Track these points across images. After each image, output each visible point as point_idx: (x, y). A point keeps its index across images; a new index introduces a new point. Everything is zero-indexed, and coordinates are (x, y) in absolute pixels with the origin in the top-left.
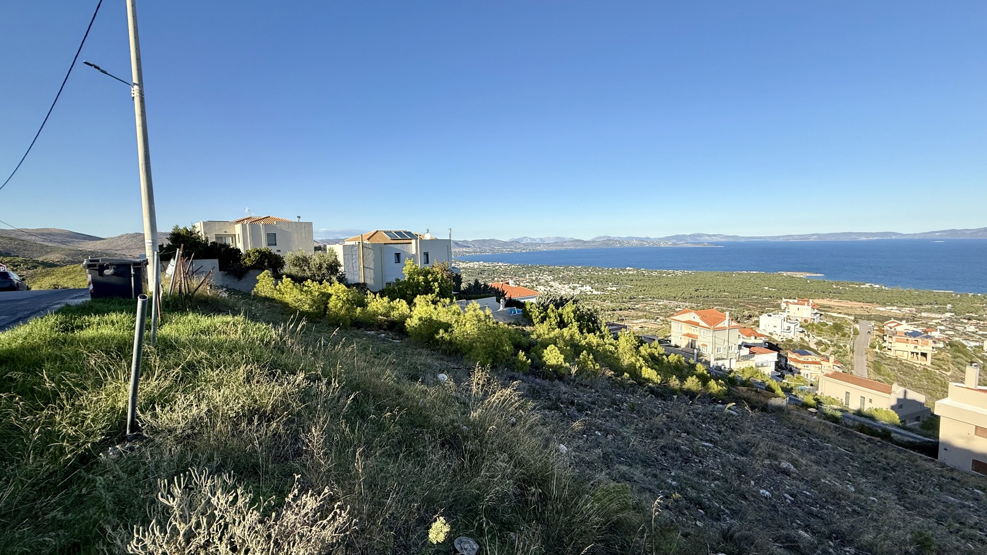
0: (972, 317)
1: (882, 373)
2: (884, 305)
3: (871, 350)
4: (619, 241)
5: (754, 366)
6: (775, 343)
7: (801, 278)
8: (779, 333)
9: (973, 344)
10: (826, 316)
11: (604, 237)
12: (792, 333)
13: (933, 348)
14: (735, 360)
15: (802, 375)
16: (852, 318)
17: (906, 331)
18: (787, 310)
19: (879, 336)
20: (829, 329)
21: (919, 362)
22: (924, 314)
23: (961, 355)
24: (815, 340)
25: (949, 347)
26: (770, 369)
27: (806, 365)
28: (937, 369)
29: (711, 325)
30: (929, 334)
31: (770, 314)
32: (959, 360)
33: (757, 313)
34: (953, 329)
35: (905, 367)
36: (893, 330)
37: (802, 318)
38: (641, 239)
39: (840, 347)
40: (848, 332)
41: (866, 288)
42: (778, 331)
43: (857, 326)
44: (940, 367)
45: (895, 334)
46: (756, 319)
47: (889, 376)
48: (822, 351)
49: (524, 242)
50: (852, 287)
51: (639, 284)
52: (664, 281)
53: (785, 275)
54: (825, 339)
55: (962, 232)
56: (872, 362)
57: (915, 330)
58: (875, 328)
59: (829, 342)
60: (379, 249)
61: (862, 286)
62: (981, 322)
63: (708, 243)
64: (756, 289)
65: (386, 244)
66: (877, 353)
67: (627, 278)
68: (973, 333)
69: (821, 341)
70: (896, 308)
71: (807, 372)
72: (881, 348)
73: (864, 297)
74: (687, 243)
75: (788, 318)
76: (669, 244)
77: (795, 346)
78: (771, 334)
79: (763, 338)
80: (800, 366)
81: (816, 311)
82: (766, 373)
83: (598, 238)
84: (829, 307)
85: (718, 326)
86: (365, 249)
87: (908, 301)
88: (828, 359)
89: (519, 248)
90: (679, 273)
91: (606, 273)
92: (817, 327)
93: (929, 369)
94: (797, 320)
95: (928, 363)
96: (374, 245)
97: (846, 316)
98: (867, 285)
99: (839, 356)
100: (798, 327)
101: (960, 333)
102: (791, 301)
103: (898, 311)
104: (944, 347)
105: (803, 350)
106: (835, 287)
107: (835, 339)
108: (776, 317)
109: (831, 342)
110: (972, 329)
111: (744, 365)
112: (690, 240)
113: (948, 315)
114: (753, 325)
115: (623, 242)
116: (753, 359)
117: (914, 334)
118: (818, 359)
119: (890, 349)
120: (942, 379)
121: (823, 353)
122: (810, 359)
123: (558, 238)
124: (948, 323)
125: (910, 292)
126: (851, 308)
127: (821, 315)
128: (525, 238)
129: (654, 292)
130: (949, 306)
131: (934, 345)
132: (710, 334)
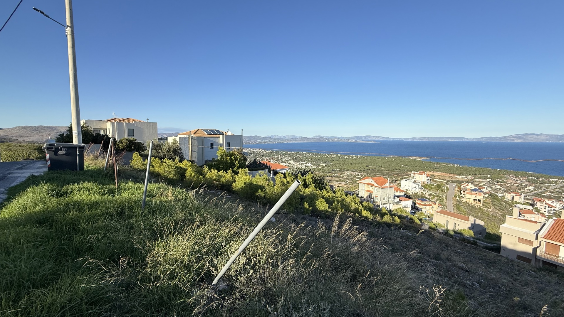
0: (499, 181)
1: (460, 210)
2: (459, 175)
3: (455, 198)
4: (326, 139)
5: (402, 208)
6: (409, 195)
7: (419, 160)
8: (411, 190)
9: (500, 195)
10: (433, 181)
11: (318, 136)
12: (417, 189)
13: (483, 197)
14: (392, 204)
15: (423, 212)
16: (446, 182)
17: (471, 188)
18: (414, 177)
19: (458, 191)
20: (435, 187)
21: (477, 204)
22: (477, 180)
23: (496, 200)
24: (428, 193)
25: (490, 197)
26: (409, 209)
27: (425, 206)
28: (485, 208)
29: (380, 185)
30: (481, 190)
31: (406, 179)
32: (495, 203)
33: (399, 179)
34: (491, 187)
35: (471, 207)
36: (465, 188)
37: (422, 181)
38: (338, 138)
39: (440, 197)
40: (444, 189)
41: (451, 166)
42: (410, 188)
43: (448, 186)
44: (487, 206)
45: (466, 190)
46: (399, 182)
47: (463, 211)
48: (432, 199)
49: (274, 137)
50: (444, 166)
51: (337, 162)
52: (351, 161)
53: (412, 158)
54: (433, 192)
55: (495, 138)
56: (455, 205)
57: (476, 188)
58: (457, 187)
59: (435, 194)
60: (201, 140)
61: (449, 165)
62: (503, 184)
63: (373, 141)
64: (398, 166)
65: (205, 137)
66: (457, 200)
67: (331, 159)
68: (499, 189)
69: (431, 194)
70: (464, 176)
71: (426, 210)
72: (459, 197)
73: (450, 170)
74: (362, 141)
75: (415, 182)
76: (353, 141)
77: (419, 196)
78: (407, 190)
79: (404, 192)
80: (422, 207)
81: (428, 178)
82: (408, 211)
83: (316, 136)
84: (433, 176)
85: (384, 186)
86: (192, 140)
87: (471, 173)
88: (435, 204)
89: (271, 141)
90: (358, 157)
91: (319, 156)
92: (429, 187)
93: (482, 208)
94: (419, 183)
95: (481, 205)
96: (198, 138)
97: (443, 181)
98: (451, 165)
99: (440, 201)
100: (420, 186)
101: (494, 189)
102: (416, 172)
103: (465, 178)
104: (488, 196)
105: (423, 199)
106: (436, 165)
107: (438, 193)
108: (409, 181)
109: (436, 194)
110: (499, 187)
111: (397, 207)
112: (364, 139)
113: (488, 180)
114: (398, 185)
115: (329, 139)
116: (401, 203)
117: (475, 190)
118: (431, 203)
119: (464, 198)
120: (488, 213)
121: (432, 200)
122: (427, 203)
123: (293, 136)
124: (488, 184)
125: (471, 169)
126: (444, 176)
127: (431, 180)
128: (275, 135)
129: (346, 167)
130: (489, 175)
131: (484, 196)
132: (380, 190)
